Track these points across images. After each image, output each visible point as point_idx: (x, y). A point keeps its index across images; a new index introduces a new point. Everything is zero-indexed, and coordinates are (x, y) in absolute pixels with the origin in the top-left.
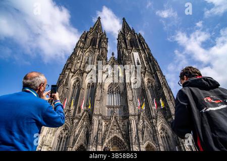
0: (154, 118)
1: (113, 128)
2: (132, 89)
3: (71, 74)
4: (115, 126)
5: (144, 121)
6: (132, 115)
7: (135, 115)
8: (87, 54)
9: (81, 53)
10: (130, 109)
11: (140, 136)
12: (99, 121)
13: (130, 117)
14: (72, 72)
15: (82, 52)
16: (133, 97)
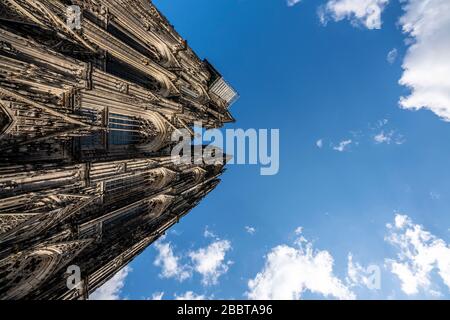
0: (74, 231)
1: (43, 117)
2: (147, 169)
3: (174, 48)
4: (51, 122)
5: (63, 205)
6: (87, 172)
7: (87, 178)
8: (200, 90)
9: (203, 79)
10: (105, 165)
11: (15, 201)
12: (73, 77)
13: (82, 167)
14: (178, 51)
15: (203, 82)
16: (134, 172)
